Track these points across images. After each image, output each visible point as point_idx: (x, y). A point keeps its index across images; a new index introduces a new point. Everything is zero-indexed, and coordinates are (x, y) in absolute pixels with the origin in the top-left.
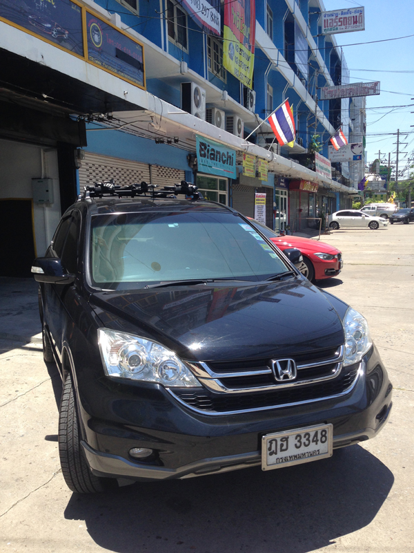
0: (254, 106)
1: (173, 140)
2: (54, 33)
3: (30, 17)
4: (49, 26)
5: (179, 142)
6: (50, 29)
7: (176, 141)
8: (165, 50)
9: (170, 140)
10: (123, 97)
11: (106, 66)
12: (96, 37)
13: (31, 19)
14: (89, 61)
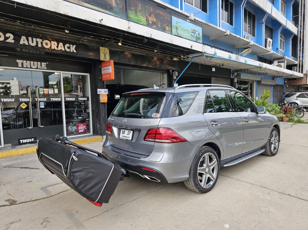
0: (271, 46)
1: (221, 65)
5: (224, 66)
7: (223, 65)
8: (219, 27)
9: (220, 65)
10: (190, 48)
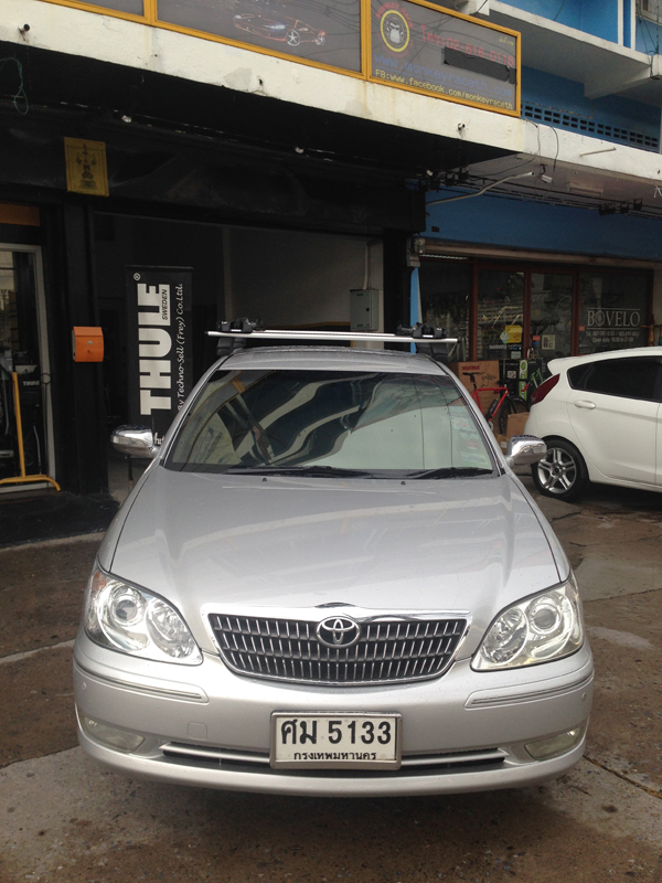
1: (631, 206)
2: (293, 38)
3: (238, 17)
4: (282, 27)
5: (643, 208)
6: (281, 34)
7: (638, 207)
9: (625, 206)
11: (416, 83)
12: (395, 35)
13: (238, 21)
14: (374, 78)
